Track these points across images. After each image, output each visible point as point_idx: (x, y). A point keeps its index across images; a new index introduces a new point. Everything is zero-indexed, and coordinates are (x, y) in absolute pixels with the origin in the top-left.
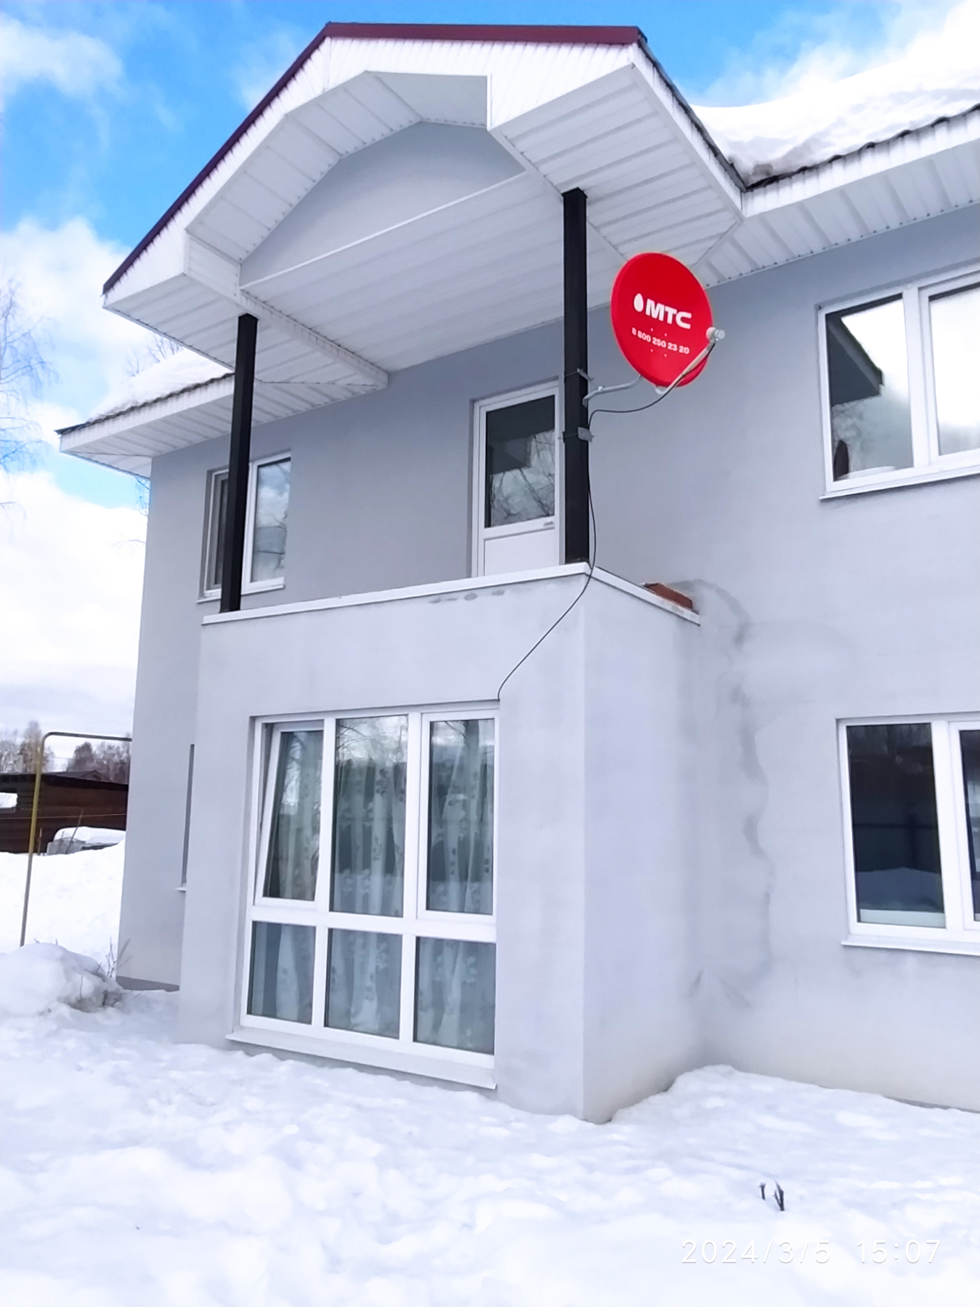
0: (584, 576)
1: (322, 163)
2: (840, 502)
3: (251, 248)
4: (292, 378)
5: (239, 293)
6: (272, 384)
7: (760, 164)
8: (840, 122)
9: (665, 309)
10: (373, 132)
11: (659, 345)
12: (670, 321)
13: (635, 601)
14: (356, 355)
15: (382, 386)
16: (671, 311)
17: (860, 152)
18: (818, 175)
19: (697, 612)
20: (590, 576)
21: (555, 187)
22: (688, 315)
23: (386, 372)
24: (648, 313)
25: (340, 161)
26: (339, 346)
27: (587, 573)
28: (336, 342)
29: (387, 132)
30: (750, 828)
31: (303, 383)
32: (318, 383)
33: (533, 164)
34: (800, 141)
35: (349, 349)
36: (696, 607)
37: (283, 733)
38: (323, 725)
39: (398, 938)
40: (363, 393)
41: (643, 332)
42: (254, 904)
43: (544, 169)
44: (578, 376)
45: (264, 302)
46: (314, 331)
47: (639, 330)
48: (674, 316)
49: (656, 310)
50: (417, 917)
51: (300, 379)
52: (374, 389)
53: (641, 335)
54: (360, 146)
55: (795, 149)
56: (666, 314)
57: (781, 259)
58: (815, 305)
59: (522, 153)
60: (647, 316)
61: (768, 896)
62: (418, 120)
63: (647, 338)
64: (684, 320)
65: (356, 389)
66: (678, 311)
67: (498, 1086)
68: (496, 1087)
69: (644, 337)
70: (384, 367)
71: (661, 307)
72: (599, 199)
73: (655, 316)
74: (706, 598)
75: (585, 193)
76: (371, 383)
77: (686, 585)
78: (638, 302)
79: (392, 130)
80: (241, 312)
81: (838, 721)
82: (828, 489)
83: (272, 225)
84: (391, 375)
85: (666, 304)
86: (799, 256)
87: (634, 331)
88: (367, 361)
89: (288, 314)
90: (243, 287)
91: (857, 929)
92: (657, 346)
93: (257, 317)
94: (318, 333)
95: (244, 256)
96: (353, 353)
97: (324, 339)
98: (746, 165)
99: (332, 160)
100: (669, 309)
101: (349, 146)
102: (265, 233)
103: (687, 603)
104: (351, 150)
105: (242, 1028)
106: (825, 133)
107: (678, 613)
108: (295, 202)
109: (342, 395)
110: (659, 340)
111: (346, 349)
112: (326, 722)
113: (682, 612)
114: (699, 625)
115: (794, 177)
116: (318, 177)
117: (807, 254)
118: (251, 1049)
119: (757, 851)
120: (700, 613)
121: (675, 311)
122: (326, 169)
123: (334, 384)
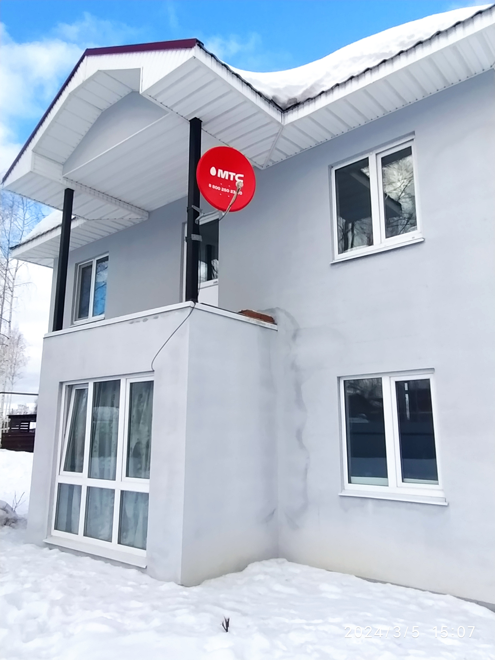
0: (190, 308)
1: (94, 115)
2: (340, 265)
3: (67, 157)
4: (102, 217)
5: (62, 178)
6: (93, 221)
7: (291, 98)
8: (328, 74)
9: (229, 173)
10: (115, 99)
11: (225, 191)
12: (232, 179)
13: (227, 319)
14: (130, 205)
15: (146, 219)
16: (232, 174)
17: (332, 89)
18: (315, 102)
19: (276, 324)
20: (193, 308)
21: (184, 118)
22: (242, 176)
23: (147, 211)
24: (219, 176)
25: (102, 113)
26: (120, 200)
27: (191, 306)
28: (118, 198)
29: (120, 98)
30: (299, 434)
31: (108, 219)
32: (115, 219)
33: (169, 108)
34: (309, 85)
35: (126, 202)
36: (276, 322)
37: (76, 390)
38: (88, 386)
39: (113, 491)
40: (138, 222)
41: (215, 185)
42: (59, 475)
43: (176, 109)
44: (192, 209)
45: (77, 182)
46: (105, 194)
47: (213, 184)
48: (234, 177)
49: (223, 174)
50: (121, 481)
51: (105, 218)
52: (143, 220)
53: (214, 187)
54: (110, 105)
55: (307, 89)
56: (229, 176)
57: (313, 145)
58: (329, 166)
59: (161, 103)
60: (218, 177)
61: (306, 470)
62: (130, 91)
63: (218, 188)
64: (239, 178)
65: (135, 221)
66: (236, 174)
67: (147, 567)
68: (146, 567)
69: (216, 188)
70: (146, 209)
71: (226, 173)
72: (208, 122)
73: (223, 177)
74: (280, 317)
75: (200, 119)
76: (140, 218)
77: (272, 310)
78: (213, 171)
79: (121, 97)
80: (66, 188)
81: (339, 378)
82: (336, 258)
83: (75, 145)
84: (150, 213)
85: (229, 171)
86: (321, 142)
87: (210, 185)
88: (136, 207)
89: (90, 187)
90: (64, 176)
91: (349, 487)
92: (224, 192)
93: (74, 190)
94: (108, 195)
95: (64, 161)
96: (128, 203)
97: (111, 198)
98: (283, 99)
99: (99, 113)
100: (230, 173)
101: (104, 106)
102: (73, 150)
103: (271, 320)
104: (106, 108)
105: (52, 536)
106: (321, 80)
107: (261, 325)
108: (84, 134)
109: (129, 224)
110: (225, 189)
111: (124, 202)
112: (89, 384)
113: (265, 324)
114: (277, 331)
115: (305, 104)
116: (93, 121)
117: (324, 141)
118: (51, 546)
119: (302, 446)
120: (278, 325)
121: (234, 174)
122: (96, 117)
123: (122, 219)
